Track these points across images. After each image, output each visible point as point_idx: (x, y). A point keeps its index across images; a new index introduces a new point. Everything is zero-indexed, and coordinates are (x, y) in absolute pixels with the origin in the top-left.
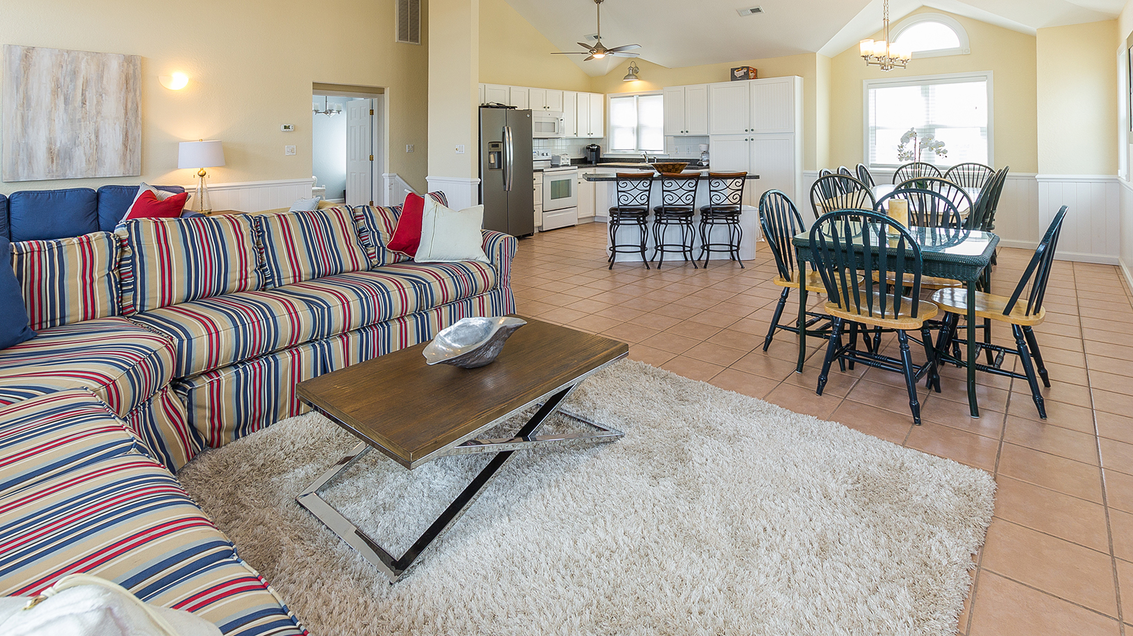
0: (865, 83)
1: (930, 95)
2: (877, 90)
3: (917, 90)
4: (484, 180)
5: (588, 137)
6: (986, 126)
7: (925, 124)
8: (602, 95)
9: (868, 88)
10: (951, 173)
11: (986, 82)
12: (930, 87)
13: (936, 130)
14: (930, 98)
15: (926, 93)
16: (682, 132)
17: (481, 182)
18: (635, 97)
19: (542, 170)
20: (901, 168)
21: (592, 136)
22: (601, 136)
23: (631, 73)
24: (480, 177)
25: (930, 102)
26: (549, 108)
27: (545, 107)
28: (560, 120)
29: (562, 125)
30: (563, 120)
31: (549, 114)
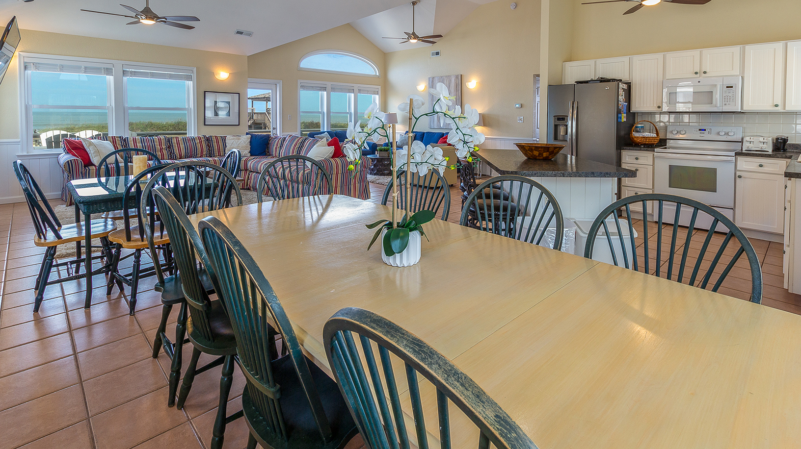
26: (705, 73)
27: (696, 73)
28: (727, 87)
29: (730, 95)
30: (732, 87)
31: (699, 82)
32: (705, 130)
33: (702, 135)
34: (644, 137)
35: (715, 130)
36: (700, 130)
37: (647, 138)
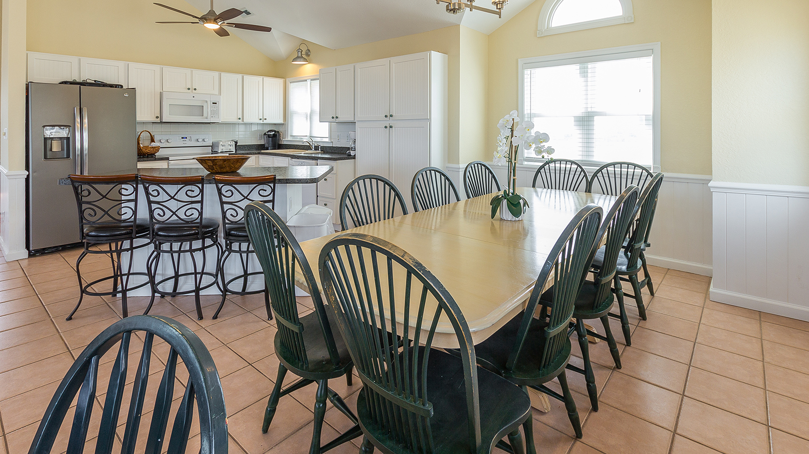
0: (520, 63)
1: (589, 75)
2: (533, 71)
3: (574, 69)
4: (34, 172)
5: (261, 122)
6: (651, 113)
7: (583, 110)
8: (281, 81)
9: (523, 69)
10: (604, 171)
11: (652, 57)
12: (590, 65)
13: (596, 118)
14: (589, 79)
15: (584, 73)
16: (333, 118)
17: (28, 176)
18: (309, 82)
19: (167, 159)
20: (548, 163)
21: (265, 122)
22: (281, 121)
23: (300, 55)
24: (27, 168)
25: (589, 84)
26: (195, 89)
27: (189, 89)
28: (213, 103)
29: (215, 109)
30: (216, 103)
31: (194, 97)
32: (186, 138)
33: (184, 142)
34: (152, 147)
35: (194, 137)
36: (182, 138)
37: (155, 147)
